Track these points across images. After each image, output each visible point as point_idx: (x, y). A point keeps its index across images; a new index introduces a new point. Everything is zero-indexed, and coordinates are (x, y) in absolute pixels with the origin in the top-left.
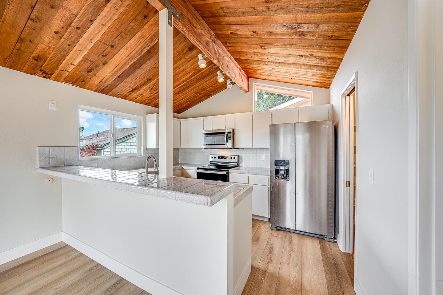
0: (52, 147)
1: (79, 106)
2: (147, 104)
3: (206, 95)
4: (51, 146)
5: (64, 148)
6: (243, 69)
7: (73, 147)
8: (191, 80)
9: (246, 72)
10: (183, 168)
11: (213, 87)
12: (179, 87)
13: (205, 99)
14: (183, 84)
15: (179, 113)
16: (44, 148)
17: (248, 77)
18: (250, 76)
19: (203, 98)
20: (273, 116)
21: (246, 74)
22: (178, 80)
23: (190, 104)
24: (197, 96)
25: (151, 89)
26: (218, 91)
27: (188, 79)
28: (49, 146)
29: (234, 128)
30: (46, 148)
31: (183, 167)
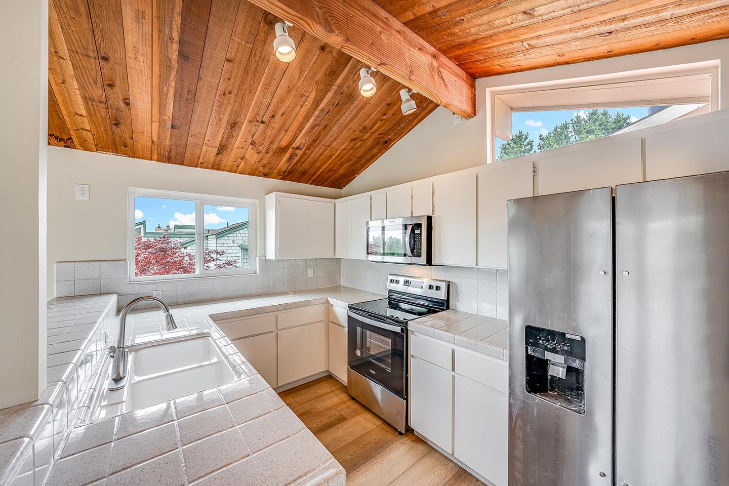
0: (79, 263)
1: (130, 189)
2: (265, 175)
3: (378, 143)
4: (79, 261)
5: (100, 263)
6: (445, 52)
7: (118, 260)
8: (322, 110)
9: (461, 63)
10: (328, 302)
11: (387, 120)
12: (306, 132)
13: (380, 152)
14: (312, 124)
15: (341, 188)
16: (65, 264)
17: (472, 77)
18: (474, 70)
19: (375, 151)
20: (540, 172)
21: (463, 69)
22: (294, 115)
23: (351, 166)
24: (357, 148)
25: (251, 144)
26: (403, 128)
27: (315, 109)
28: (75, 262)
29: (430, 214)
30: (69, 264)
31: (328, 298)
